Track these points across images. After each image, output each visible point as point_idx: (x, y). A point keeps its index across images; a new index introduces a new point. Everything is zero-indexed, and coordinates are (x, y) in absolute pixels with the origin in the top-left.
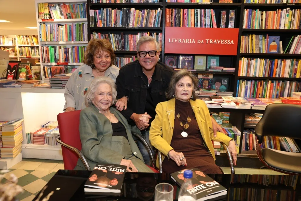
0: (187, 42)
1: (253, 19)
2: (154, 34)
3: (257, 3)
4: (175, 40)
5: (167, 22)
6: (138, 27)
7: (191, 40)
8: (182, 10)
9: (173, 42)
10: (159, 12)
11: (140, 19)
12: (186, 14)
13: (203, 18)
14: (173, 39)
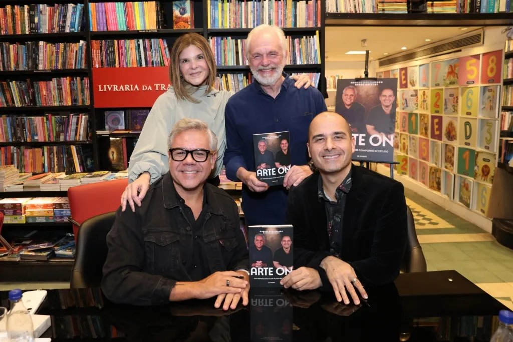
0: (126, 90)
1: (224, 51)
2: (76, 79)
3: (228, 27)
4: (109, 87)
5: (95, 60)
6: (52, 70)
7: (132, 86)
8: (116, 42)
9: (105, 90)
10: (81, 45)
11: (54, 58)
12: (124, 48)
13: (148, 53)
14: (105, 86)
